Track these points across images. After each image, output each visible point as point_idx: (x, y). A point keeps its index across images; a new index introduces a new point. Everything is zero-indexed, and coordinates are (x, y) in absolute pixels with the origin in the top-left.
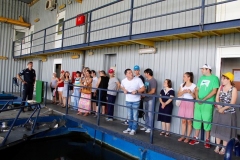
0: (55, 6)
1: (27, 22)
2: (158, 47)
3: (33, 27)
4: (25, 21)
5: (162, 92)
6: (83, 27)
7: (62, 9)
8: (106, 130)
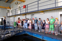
0: (17, 4)
1: (10, 8)
2: (45, 12)
3: (11, 9)
4: (9, 8)
5: (43, 23)
6: (25, 8)
7: (19, 4)
8: (33, 33)
